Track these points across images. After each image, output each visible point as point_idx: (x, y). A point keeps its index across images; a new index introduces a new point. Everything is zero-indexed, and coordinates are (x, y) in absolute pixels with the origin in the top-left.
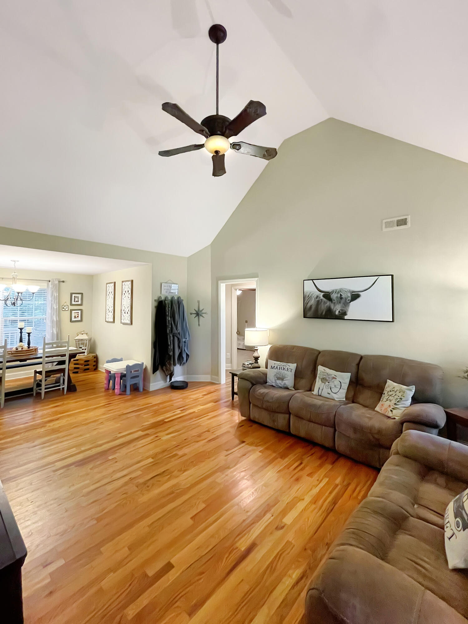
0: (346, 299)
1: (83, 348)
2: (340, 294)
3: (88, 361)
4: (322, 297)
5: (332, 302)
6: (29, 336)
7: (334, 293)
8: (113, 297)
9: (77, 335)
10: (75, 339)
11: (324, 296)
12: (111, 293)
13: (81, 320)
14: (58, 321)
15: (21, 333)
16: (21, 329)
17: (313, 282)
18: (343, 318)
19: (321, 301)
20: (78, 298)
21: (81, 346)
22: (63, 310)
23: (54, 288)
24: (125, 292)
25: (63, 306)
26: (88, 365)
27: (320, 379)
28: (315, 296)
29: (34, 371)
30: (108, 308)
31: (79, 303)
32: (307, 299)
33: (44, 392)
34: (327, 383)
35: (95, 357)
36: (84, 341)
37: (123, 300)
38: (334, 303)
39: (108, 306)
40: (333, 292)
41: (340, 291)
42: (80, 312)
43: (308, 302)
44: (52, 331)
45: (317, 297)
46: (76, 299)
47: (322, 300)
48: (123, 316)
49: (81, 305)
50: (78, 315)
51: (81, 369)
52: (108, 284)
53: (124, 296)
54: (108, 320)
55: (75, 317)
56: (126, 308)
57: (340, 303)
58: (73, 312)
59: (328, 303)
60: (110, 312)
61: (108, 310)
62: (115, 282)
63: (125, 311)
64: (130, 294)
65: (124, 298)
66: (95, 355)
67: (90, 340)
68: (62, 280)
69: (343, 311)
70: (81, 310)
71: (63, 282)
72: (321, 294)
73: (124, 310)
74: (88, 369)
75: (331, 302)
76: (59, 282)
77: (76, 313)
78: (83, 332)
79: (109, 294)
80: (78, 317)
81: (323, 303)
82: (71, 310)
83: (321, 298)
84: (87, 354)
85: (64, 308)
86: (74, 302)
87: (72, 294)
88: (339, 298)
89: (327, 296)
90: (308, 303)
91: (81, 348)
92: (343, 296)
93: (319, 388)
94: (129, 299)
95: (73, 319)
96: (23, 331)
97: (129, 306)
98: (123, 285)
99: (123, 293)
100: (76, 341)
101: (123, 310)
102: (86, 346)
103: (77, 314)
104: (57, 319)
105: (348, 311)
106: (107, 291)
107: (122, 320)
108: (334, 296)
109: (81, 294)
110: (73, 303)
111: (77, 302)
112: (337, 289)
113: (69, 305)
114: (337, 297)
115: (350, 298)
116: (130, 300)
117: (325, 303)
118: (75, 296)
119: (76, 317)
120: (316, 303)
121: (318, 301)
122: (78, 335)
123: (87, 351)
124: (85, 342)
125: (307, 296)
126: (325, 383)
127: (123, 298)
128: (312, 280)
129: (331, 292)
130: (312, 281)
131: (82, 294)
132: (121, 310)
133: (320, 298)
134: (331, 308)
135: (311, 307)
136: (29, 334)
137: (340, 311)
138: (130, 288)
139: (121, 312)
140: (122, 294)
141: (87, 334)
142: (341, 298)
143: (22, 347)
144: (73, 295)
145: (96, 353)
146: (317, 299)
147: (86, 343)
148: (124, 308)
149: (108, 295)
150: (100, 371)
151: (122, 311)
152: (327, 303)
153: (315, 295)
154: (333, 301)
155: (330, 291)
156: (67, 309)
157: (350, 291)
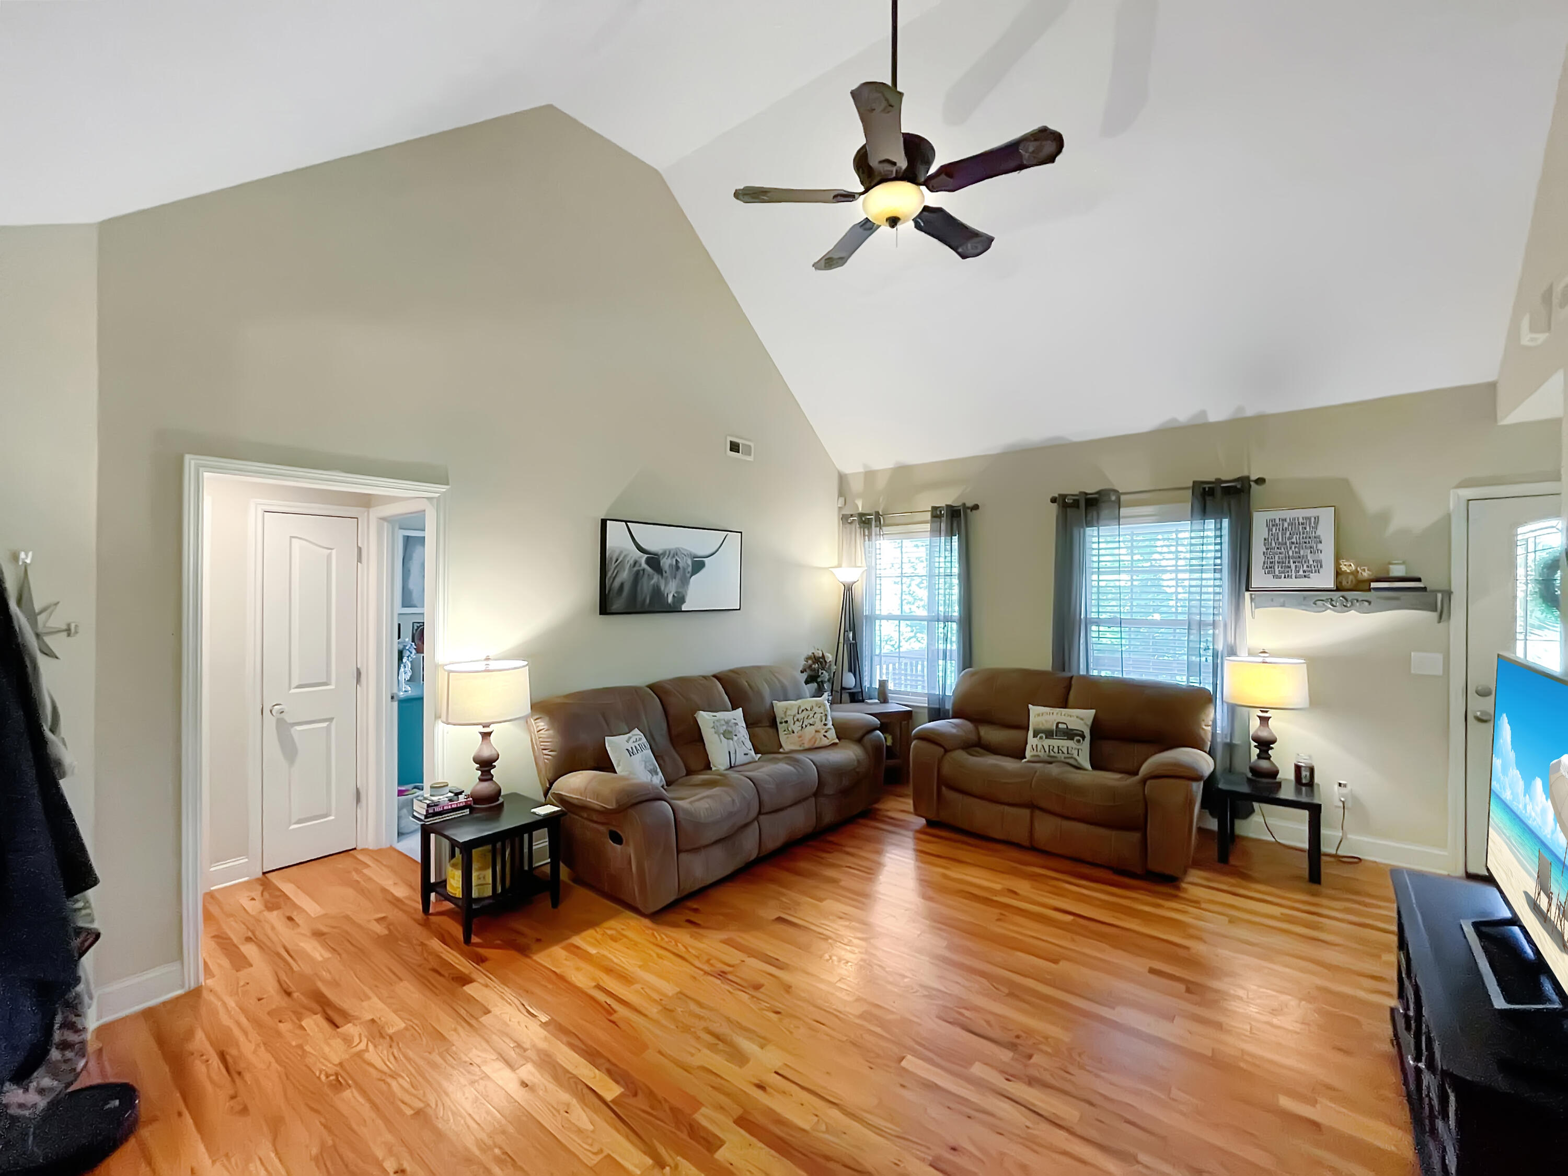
0: (684, 569)
2: (676, 560)
4: (644, 565)
5: (662, 575)
7: (666, 557)
11: (648, 561)
17: (627, 525)
18: (679, 610)
19: (641, 572)
27: (722, 736)
28: (632, 562)
32: (613, 566)
34: (735, 738)
38: (666, 578)
40: (664, 554)
41: (677, 555)
43: (616, 575)
45: (635, 563)
47: (644, 570)
57: (675, 578)
59: (656, 578)
69: (681, 595)
72: (641, 557)
75: (660, 577)
81: (646, 576)
83: (641, 568)
88: (674, 567)
89: (654, 561)
90: (614, 578)
92: (681, 565)
93: (729, 753)
105: (687, 594)
108: (666, 563)
112: (672, 549)
114: (671, 565)
115: (690, 569)
117: (650, 577)
120: (632, 578)
121: (637, 573)
125: (614, 560)
126: (732, 739)
128: (626, 522)
129: (662, 554)
130: (624, 523)
133: (640, 565)
134: (660, 589)
135: (622, 586)
137: (675, 595)
142: (677, 568)
146: (635, 569)
152: (653, 578)
153: (632, 557)
154: (664, 572)
155: (660, 552)
157: (691, 555)
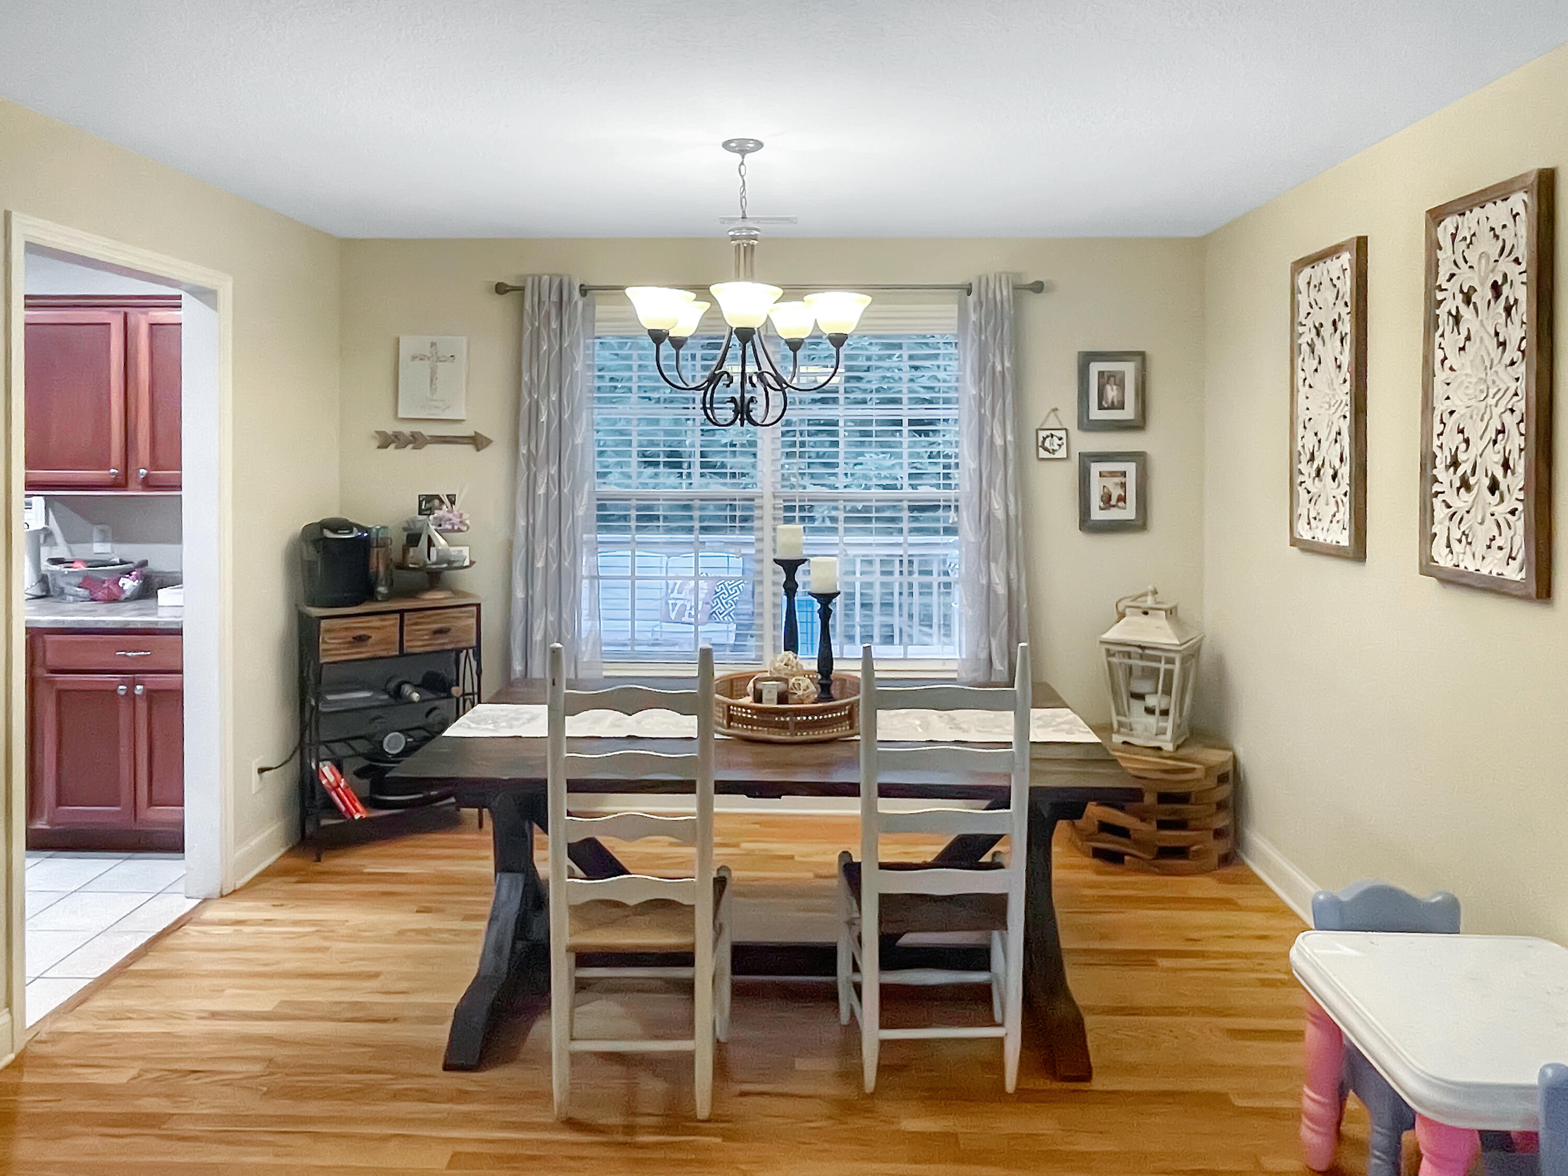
1: (1151, 701)
3: (1183, 798)
6: (826, 614)
8: (1346, 359)
9: (1116, 617)
10: (1102, 642)
12: (1327, 330)
13: (1139, 525)
14: (1013, 523)
15: (790, 588)
16: (790, 566)
20: (1121, 385)
21: (1141, 686)
22: (1043, 454)
23: (989, 329)
24: (1468, 300)
25: (1043, 434)
26: (1181, 825)
29: (835, 858)
30: (1310, 441)
31: (1128, 413)
33: (876, 1047)
35: (1222, 779)
36: (1158, 659)
37: (1441, 375)
39: (1309, 435)
42: (1131, 468)
44: (984, 581)
46: (1112, 393)
48: (1440, 512)
49: (1138, 425)
50: (1123, 485)
51: (1138, 843)
52: (1307, 271)
53: (1450, 340)
54: (1307, 536)
55: (1107, 501)
56: (1477, 445)
58: (1096, 468)
60: (1328, 472)
61: (1305, 458)
62: (1361, 244)
63: (1465, 468)
64: (1522, 312)
65: (1452, 352)
66: (1223, 764)
67: (1192, 655)
68: (1031, 280)
70: (1139, 458)
71: (1038, 287)
73: (1455, 464)
74: (1181, 852)
76: (1019, 289)
77: (1113, 474)
78: (1149, 601)
79: (1318, 343)
80: (1122, 499)
82: (1087, 459)
84: (1178, 748)
85: (1047, 444)
86: (1101, 407)
87: (1086, 359)
91: (1140, 697)
94: (1512, 353)
95: (1097, 514)
96: (799, 577)
97: (1510, 421)
98: (1446, 241)
99: (1442, 312)
100: (1109, 653)
101: (1442, 459)
102: (1167, 691)
103: (1118, 480)
104: (1012, 513)
106: (1301, 318)
107: (1440, 542)
109: (1139, 358)
110: (1096, 414)
111: (1112, 407)
113: (1072, 425)
116: (1520, 369)
118: (1101, 374)
119: (1113, 502)
122: (1122, 616)
123: (1177, 727)
124: (1163, 666)
127: (1439, 355)
131: (1142, 355)
132: (1428, 461)
136: (826, 599)
138: (1522, 252)
139: (1428, 477)
140: (1432, 324)
141: (1171, 613)
143: (786, 681)
144: (1095, 368)
145: (1228, 748)
147: (1169, 674)
148: (1452, 440)
149: (1305, 348)
150: (1261, 882)
151: (1440, 472)
156: (1062, 453)
